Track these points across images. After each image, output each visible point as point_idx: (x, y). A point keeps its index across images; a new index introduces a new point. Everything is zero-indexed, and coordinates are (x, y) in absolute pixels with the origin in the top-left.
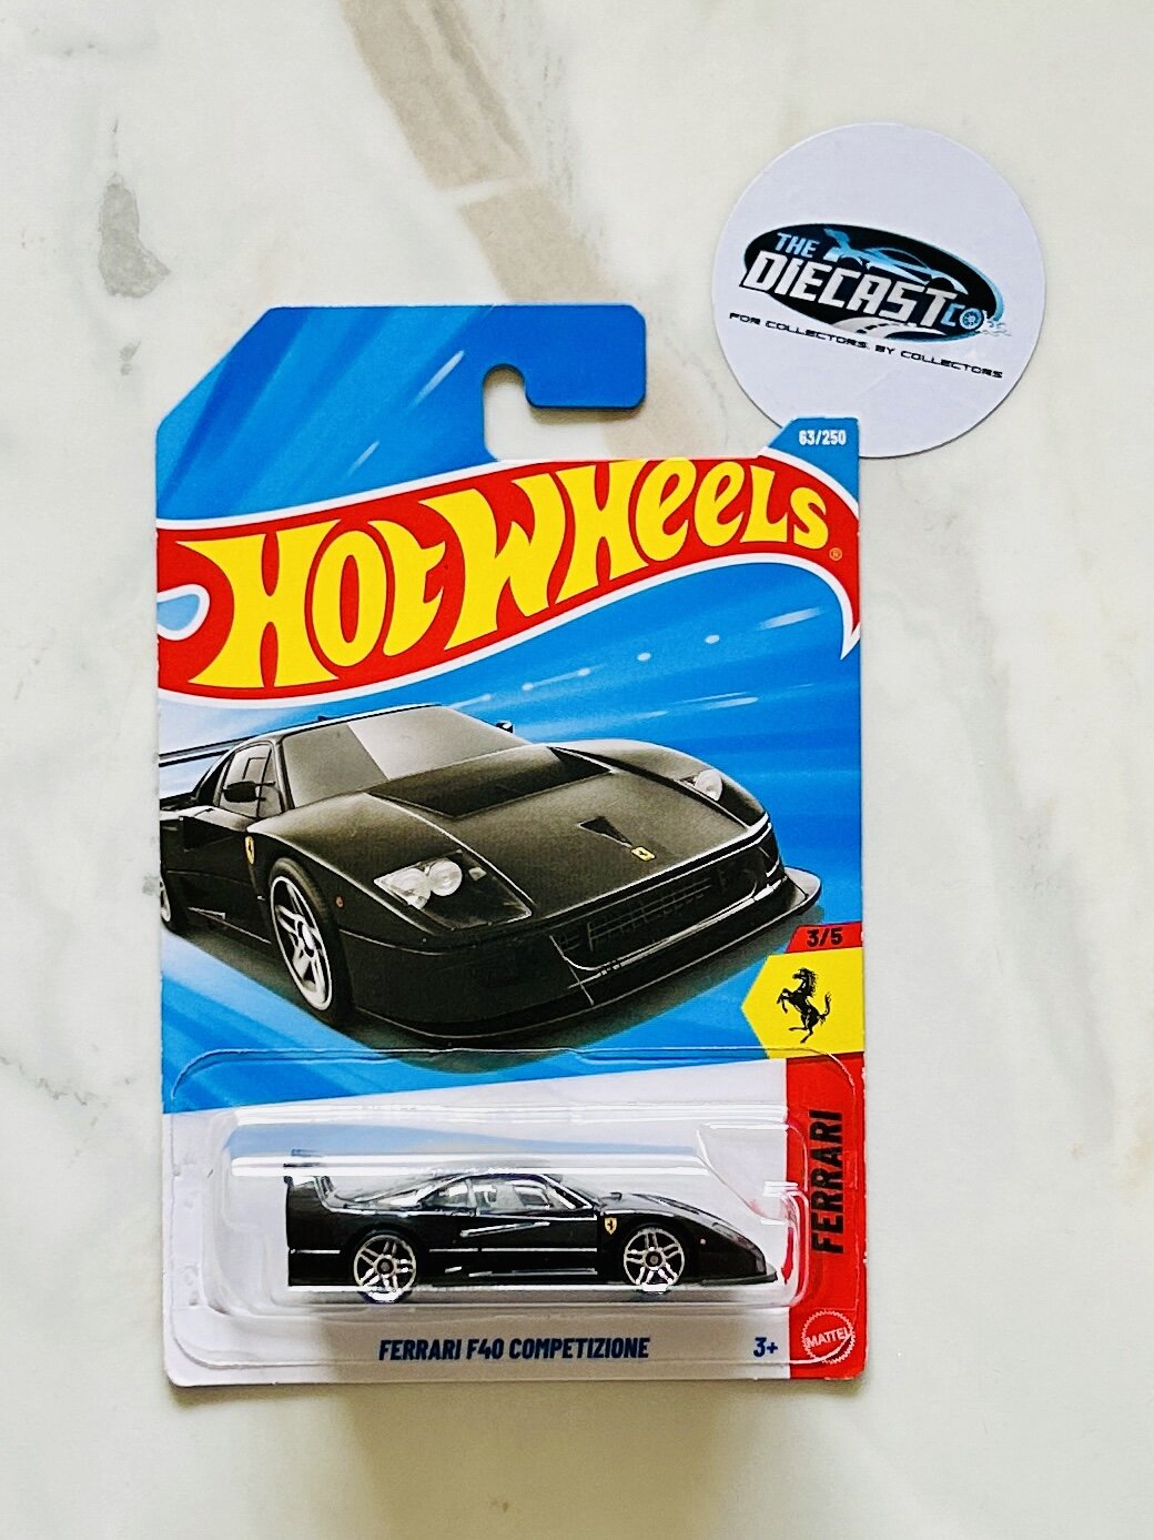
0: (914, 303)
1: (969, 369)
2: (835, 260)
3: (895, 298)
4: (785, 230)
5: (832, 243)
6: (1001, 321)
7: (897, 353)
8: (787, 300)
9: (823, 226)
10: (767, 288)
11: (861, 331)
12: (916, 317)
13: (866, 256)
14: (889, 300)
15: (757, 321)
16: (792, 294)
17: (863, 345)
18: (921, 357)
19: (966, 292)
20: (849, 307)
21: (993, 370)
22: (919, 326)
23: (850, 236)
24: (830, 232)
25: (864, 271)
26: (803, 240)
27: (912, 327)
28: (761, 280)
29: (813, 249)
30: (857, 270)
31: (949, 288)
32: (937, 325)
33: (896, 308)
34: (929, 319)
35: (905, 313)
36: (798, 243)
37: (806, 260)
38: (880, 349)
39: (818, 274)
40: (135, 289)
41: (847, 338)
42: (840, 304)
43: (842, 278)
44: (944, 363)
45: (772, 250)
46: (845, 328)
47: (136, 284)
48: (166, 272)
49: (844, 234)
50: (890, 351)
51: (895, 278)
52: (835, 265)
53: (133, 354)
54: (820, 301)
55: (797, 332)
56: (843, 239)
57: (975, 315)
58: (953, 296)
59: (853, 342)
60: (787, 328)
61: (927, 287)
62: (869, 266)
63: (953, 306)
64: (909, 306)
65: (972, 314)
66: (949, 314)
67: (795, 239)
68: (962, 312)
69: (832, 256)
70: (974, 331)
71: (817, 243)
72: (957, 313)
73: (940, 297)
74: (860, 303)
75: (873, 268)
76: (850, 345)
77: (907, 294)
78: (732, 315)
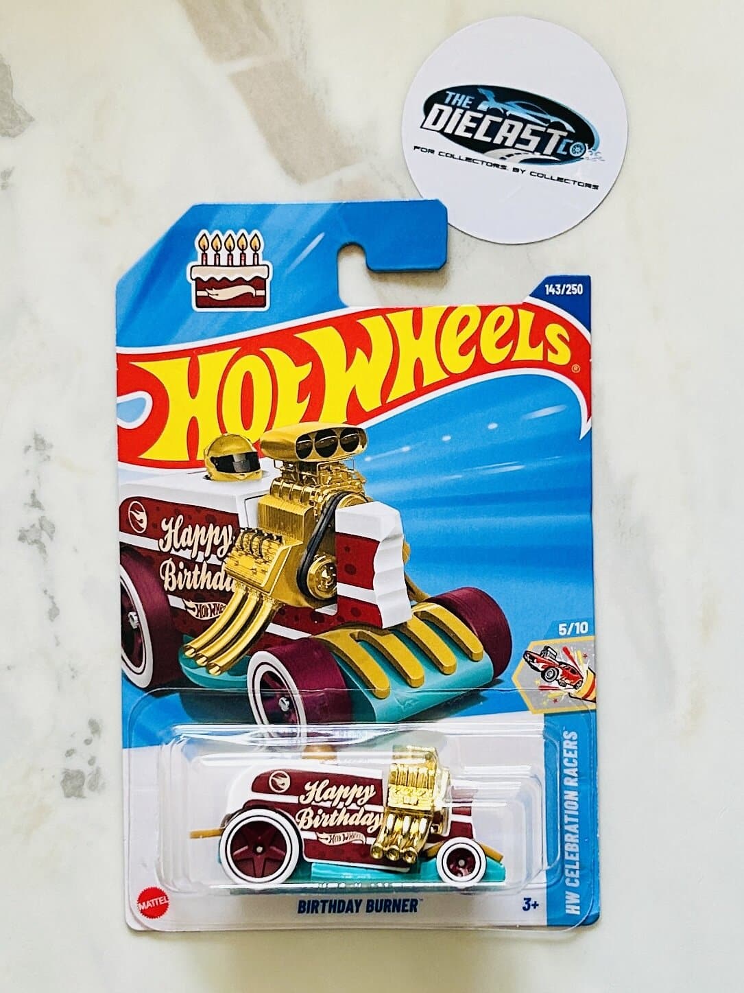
0: (539, 139)
1: (576, 184)
2: (486, 110)
3: (526, 135)
4: (451, 89)
5: (484, 98)
6: (597, 151)
7: (527, 173)
8: (453, 137)
9: (476, 87)
10: (438, 130)
11: (502, 158)
12: (540, 148)
13: (506, 107)
14: (522, 136)
15: (432, 152)
16: (456, 133)
17: (504, 167)
18: (544, 176)
19: (573, 131)
20: (494, 142)
21: (593, 184)
22: (542, 154)
23: (495, 94)
24: (482, 91)
25: (504, 117)
26: (463, 97)
27: (537, 155)
28: (435, 123)
29: (470, 102)
30: (500, 117)
31: (563, 128)
32: (554, 153)
33: (527, 142)
34: (549, 149)
35: (533, 145)
36: (460, 98)
37: (466, 110)
38: (516, 170)
39: (473, 119)
40: (11, 131)
41: (493, 163)
42: (488, 139)
43: (490, 122)
44: (560, 179)
45: (443, 103)
46: (492, 156)
47: (11, 128)
48: (31, 119)
49: (492, 93)
50: (523, 172)
51: (525, 122)
52: (485, 113)
53: (9, 176)
54: (475, 138)
55: (460, 159)
56: (490, 95)
57: (580, 147)
58: (565, 134)
59: (497, 166)
60: (452, 156)
61: (547, 128)
62: (508, 114)
63: (566, 141)
64: (535, 141)
65: (578, 146)
66: (562, 146)
67: (458, 95)
68: (571, 144)
69: (483, 106)
70: (579, 158)
71: (473, 98)
72: (568, 145)
73: (556, 134)
74: (502, 138)
75: (510, 115)
76: (495, 168)
77: (534, 133)
78: (416, 147)
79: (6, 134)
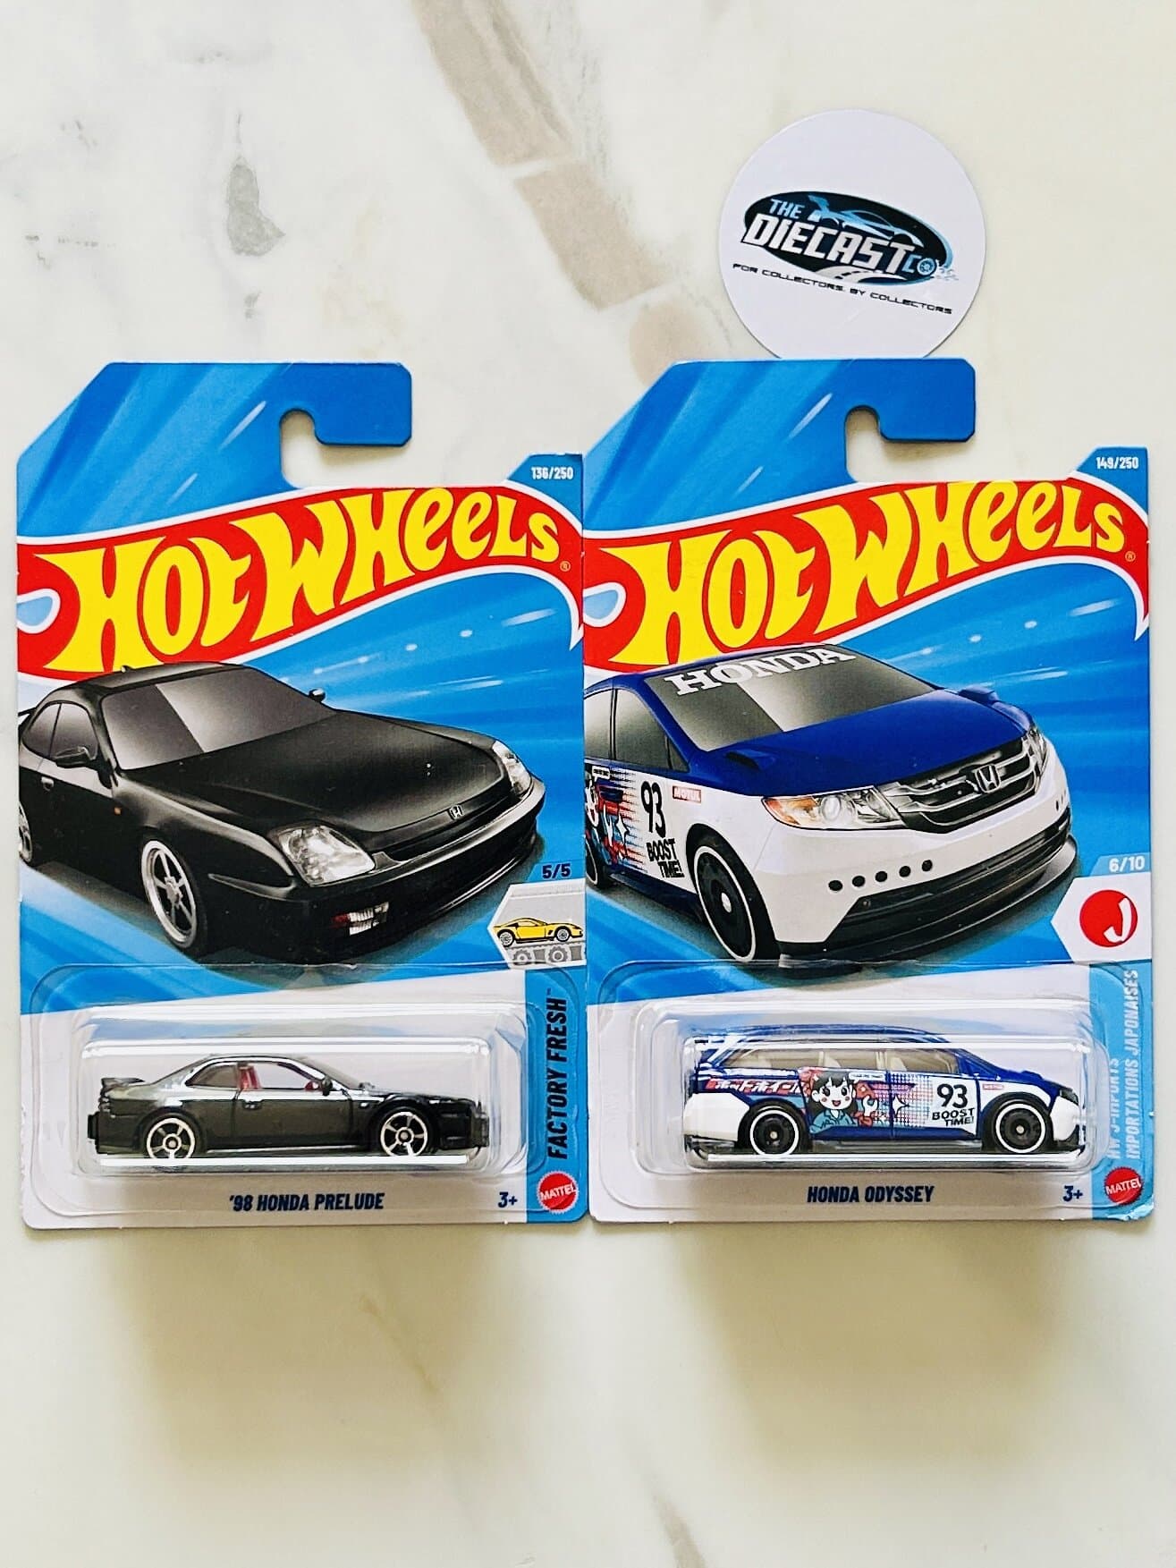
0: (881, 254)
1: (926, 307)
2: (817, 221)
3: (865, 250)
4: (776, 197)
6: (951, 267)
7: (867, 295)
8: (779, 253)
9: (806, 194)
10: (762, 244)
11: (838, 277)
13: (842, 217)
14: (861, 252)
15: (755, 270)
17: (840, 288)
18: (886, 298)
19: (920, 244)
20: (828, 258)
21: (945, 307)
23: (829, 201)
24: (812, 198)
26: (791, 205)
27: (879, 274)
28: (758, 237)
29: (800, 212)
30: (834, 228)
31: (909, 242)
32: (899, 271)
34: (893, 267)
35: (873, 263)
36: (787, 206)
37: (794, 221)
38: (854, 291)
39: (803, 232)
40: (256, 249)
41: (828, 282)
42: (821, 255)
43: (822, 235)
44: (905, 302)
45: (767, 213)
46: (826, 275)
47: (257, 245)
48: (280, 234)
49: (825, 201)
51: (865, 235)
52: (817, 225)
53: (255, 301)
54: (806, 253)
55: (787, 278)
56: (823, 203)
57: (930, 263)
58: (912, 248)
59: (831, 286)
60: (779, 275)
61: (891, 241)
62: (844, 225)
63: (912, 256)
64: (877, 257)
65: (927, 262)
66: (909, 263)
67: (785, 203)
69: (815, 217)
70: (929, 277)
71: (803, 207)
72: (915, 262)
73: (902, 249)
74: (837, 254)
75: (847, 226)
76: (829, 289)
77: (875, 247)
78: (735, 265)
79: (251, 253)
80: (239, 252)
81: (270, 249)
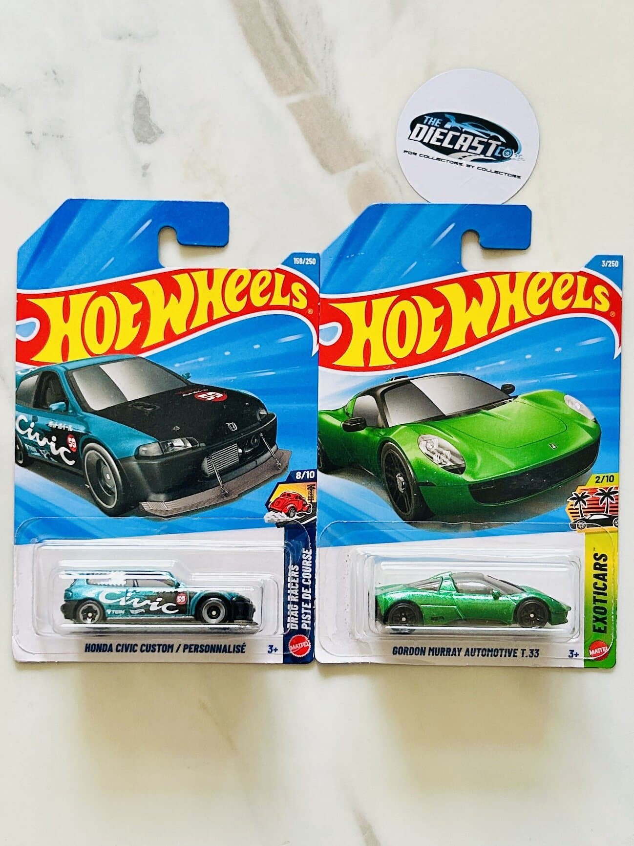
0: (483, 146)
1: (507, 175)
2: (449, 128)
3: (475, 144)
4: (428, 115)
5: (448, 120)
6: (520, 154)
7: (476, 168)
8: (428, 145)
9: (444, 113)
10: (420, 140)
11: (460, 158)
12: (484, 152)
13: (462, 126)
14: (472, 145)
15: (415, 154)
16: (430, 143)
17: (461, 164)
18: (486, 170)
19: (505, 141)
20: (455, 148)
21: (517, 175)
22: (485, 156)
23: (456, 118)
24: (447, 116)
25: (462, 132)
26: (435, 119)
27: (482, 157)
28: (417, 136)
29: (440, 123)
30: (459, 132)
31: (498, 140)
32: (493, 155)
33: (475, 148)
34: (489, 153)
35: (479, 151)
36: (433, 120)
37: (437, 128)
38: (468, 166)
39: (442, 134)
40: (149, 140)
41: (454, 161)
42: (451, 146)
43: (452, 136)
44: (496, 172)
45: (422, 123)
46: (453, 157)
48: (161, 132)
49: (453, 117)
51: (475, 136)
52: (449, 130)
53: (147, 168)
54: (443, 145)
55: (433, 159)
56: (453, 119)
57: (510, 151)
58: (499, 143)
59: (457, 163)
60: (428, 157)
61: (488, 139)
62: (464, 130)
63: (500, 148)
64: (481, 148)
65: (508, 151)
66: (498, 151)
67: (432, 118)
69: (448, 126)
70: (509, 159)
71: (441, 120)
72: (502, 150)
73: (494, 143)
75: (465, 131)
77: (480, 143)
78: (405, 151)
79: (145, 142)
80: (139, 141)
81: (155, 140)
